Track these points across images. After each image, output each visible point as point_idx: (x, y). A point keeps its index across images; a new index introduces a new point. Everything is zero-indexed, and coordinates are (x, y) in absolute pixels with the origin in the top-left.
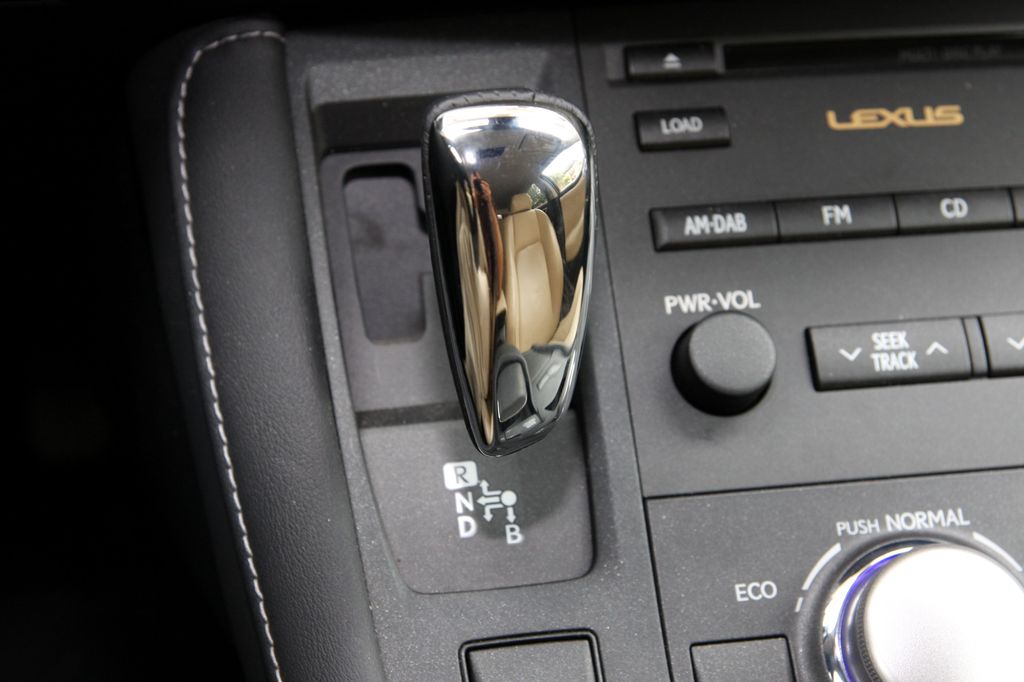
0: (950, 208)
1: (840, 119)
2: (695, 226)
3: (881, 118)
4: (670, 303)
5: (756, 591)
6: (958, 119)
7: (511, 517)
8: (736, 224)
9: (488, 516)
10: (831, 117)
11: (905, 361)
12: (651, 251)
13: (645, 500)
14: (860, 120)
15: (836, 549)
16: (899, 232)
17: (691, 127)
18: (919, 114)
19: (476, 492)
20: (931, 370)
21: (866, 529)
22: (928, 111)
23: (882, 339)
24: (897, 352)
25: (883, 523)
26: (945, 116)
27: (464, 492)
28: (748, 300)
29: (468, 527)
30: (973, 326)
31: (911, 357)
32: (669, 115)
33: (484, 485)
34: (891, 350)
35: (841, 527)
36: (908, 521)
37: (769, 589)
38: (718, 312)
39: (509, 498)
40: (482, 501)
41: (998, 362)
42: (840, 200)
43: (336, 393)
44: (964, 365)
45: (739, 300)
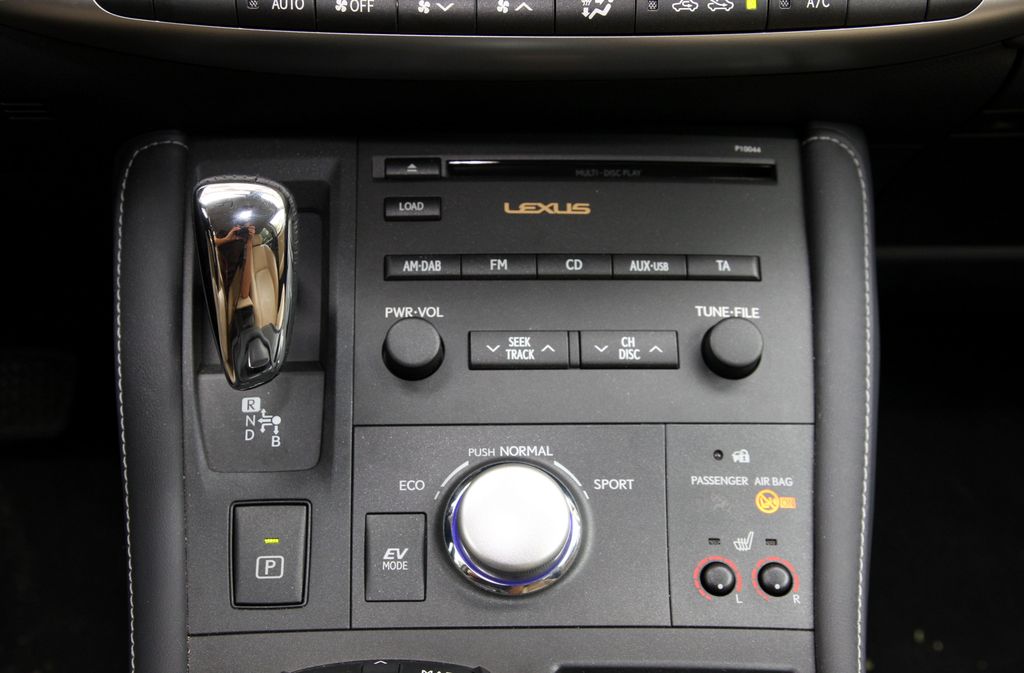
0: (571, 264)
1: (511, 208)
2: (410, 267)
3: (538, 208)
4: (388, 311)
5: (412, 485)
6: (588, 211)
7: (276, 431)
8: (436, 267)
9: (263, 430)
10: (507, 205)
11: (527, 354)
12: (382, 281)
13: (354, 426)
14: (524, 209)
15: (466, 464)
16: (537, 277)
17: (416, 208)
18: (562, 207)
19: (259, 415)
20: (543, 360)
21: (488, 453)
22: (569, 205)
23: (514, 341)
24: (522, 349)
25: (498, 451)
26: (581, 209)
27: (251, 415)
28: (437, 312)
29: (250, 435)
30: (575, 337)
31: (531, 352)
32: (404, 200)
33: (264, 411)
34: (519, 348)
35: (472, 451)
36: (514, 451)
37: (420, 485)
38: (417, 317)
39: (277, 420)
40: (261, 421)
41: (586, 359)
42: (502, 257)
43: (185, 352)
44: (565, 360)
45: (431, 312)
